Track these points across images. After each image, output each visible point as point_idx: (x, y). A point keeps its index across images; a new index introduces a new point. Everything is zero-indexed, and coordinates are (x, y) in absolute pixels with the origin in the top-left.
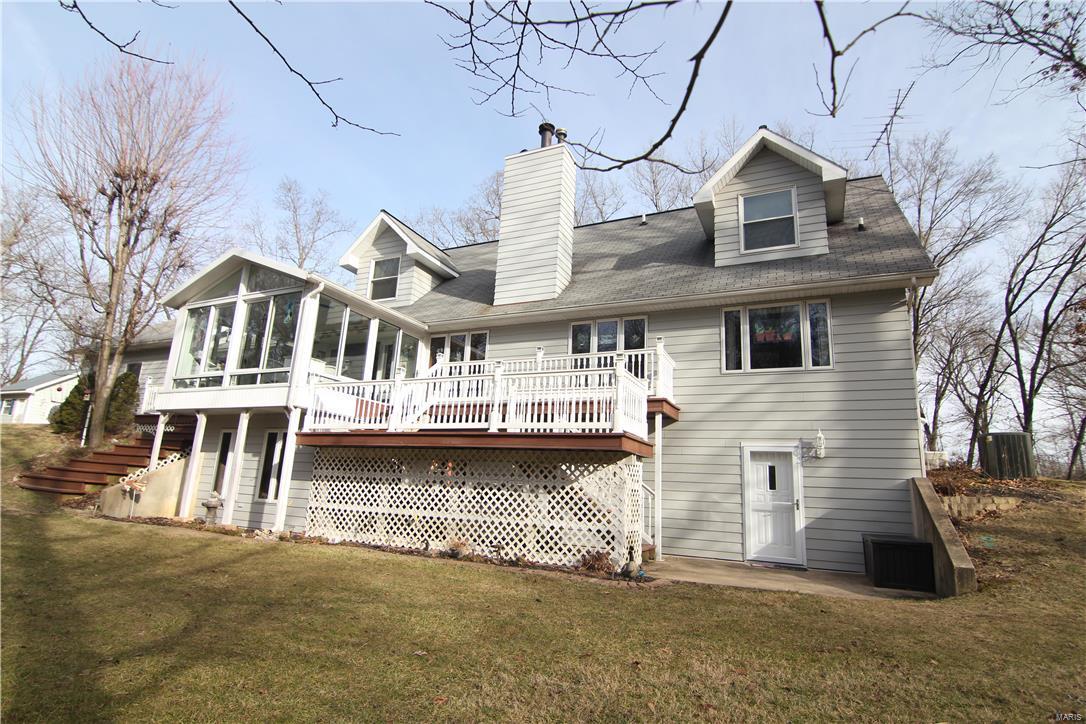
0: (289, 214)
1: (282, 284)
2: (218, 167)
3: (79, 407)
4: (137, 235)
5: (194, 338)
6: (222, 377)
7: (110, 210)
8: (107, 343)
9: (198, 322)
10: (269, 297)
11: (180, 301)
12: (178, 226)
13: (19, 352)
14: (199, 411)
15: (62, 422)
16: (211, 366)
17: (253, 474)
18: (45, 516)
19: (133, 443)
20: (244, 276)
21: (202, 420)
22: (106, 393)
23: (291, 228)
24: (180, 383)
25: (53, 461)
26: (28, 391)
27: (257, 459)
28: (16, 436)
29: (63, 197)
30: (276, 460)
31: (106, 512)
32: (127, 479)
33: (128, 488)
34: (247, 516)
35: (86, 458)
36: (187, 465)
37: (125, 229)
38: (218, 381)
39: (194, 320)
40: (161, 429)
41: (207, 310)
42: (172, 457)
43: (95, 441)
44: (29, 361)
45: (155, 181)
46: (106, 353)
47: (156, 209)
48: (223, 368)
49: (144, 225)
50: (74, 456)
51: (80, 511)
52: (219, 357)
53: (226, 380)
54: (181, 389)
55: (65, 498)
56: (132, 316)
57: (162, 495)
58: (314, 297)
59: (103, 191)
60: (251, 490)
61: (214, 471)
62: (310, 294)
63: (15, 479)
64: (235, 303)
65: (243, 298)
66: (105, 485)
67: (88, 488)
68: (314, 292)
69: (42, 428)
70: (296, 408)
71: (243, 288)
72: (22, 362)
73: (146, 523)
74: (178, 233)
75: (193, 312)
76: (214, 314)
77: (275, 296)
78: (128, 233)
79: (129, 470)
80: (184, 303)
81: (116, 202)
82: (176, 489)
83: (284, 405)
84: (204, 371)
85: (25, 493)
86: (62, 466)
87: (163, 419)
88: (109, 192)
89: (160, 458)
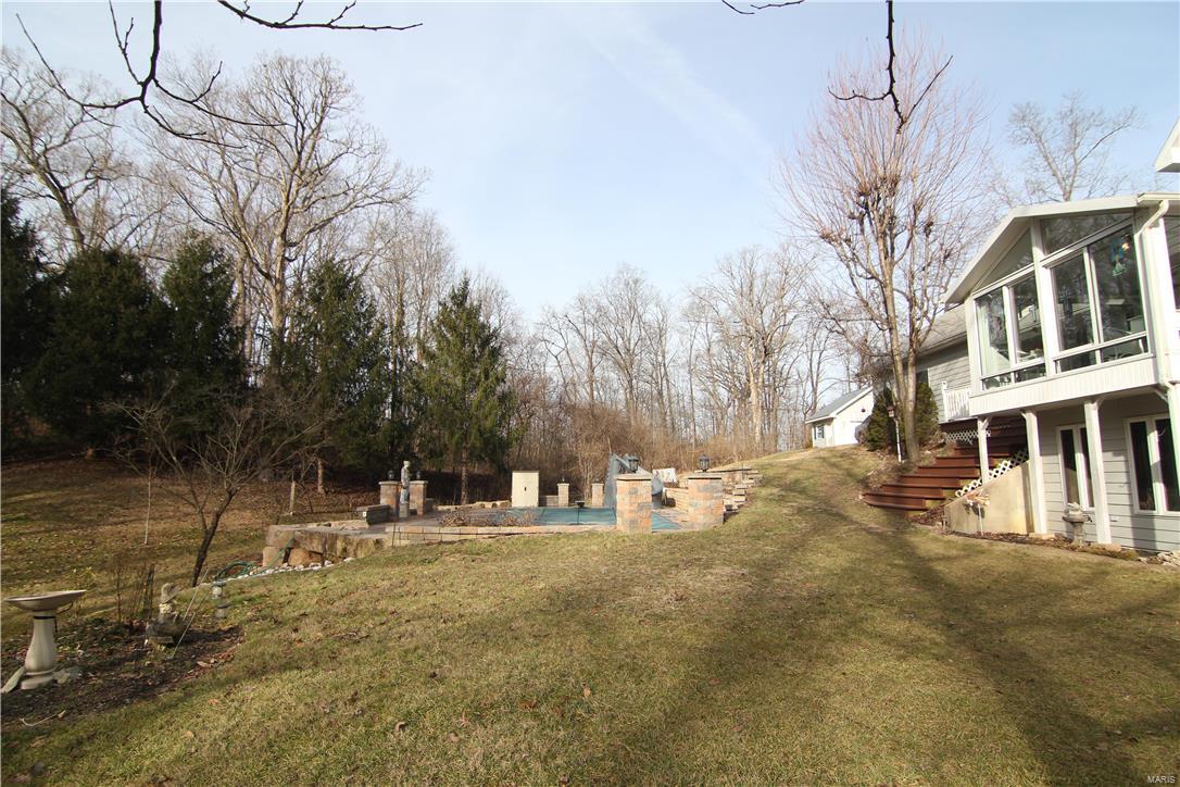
0: (1032, 147)
1: (1097, 227)
2: (951, 134)
3: (884, 424)
4: (892, 244)
5: (991, 330)
6: (1043, 365)
7: (862, 231)
8: (897, 358)
9: (991, 310)
10: (1081, 250)
11: (962, 294)
12: (930, 217)
13: (809, 383)
14: (1024, 410)
15: (873, 440)
16: (1022, 356)
17: (1123, 478)
18: (903, 533)
19: (951, 454)
20: (1035, 237)
21: (1032, 421)
22: (910, 407)
23: (1040, 161)
24: (989, 382)
25: (884, 478)
26: (831, 416)
27: (1122, 458)
28: (841, 457)
29: (826, 237)
30: (1155, 456)
31: (954, 528)
32: (962, 492)
33: (971, 502)
34: (1129, 533)
35: (911, 474)
36: (1025, 474)
37: (881, 242)
38: (1039, 370)
39: (984, 308)
40: (982, 434)
41: (998, 293)
42: (1002, 466)
43: (914, 456)
44: (820, 388)
45: (895, 183)
46: (900, 367)
47: (902, 210)
48: (1041, 354)
49: (894, 232)
50: (901, 471)
51: (930, 527)
52: (1032, 341)
53: (1051, 368)
54: (992, 389)
55: (912, 514)
56: (912, 324)
57: (1007, 509)
58: (1156, 225)
59: (852, 217)
60: (1125, 500)
61: (1061, 478)
62: (1148, 223)
63: (861, 497)
64: (1033, 272)
65: (1041, 266)
66: (944, 499)
67: (929, 504)
68: (1153, 219)
69: (856, 447)
70: (1173, 384)
71: (1038, 253)
72: (814, 390)
73: (1001, 540)
74: (932, 224)
75: (980, 301)
76: (1007, 295)
77: (1088, 246)
78: (885, 245)
79: (962, 483)
80: (968, 294)
81: (866, 220)
82: (1020, 501)
83: (1153, 383)
84: (1016, 362)
85: (876, 510)
86: (894, 483)
87: (981, 425)
88: (857, 214)
89: (991, 468)
